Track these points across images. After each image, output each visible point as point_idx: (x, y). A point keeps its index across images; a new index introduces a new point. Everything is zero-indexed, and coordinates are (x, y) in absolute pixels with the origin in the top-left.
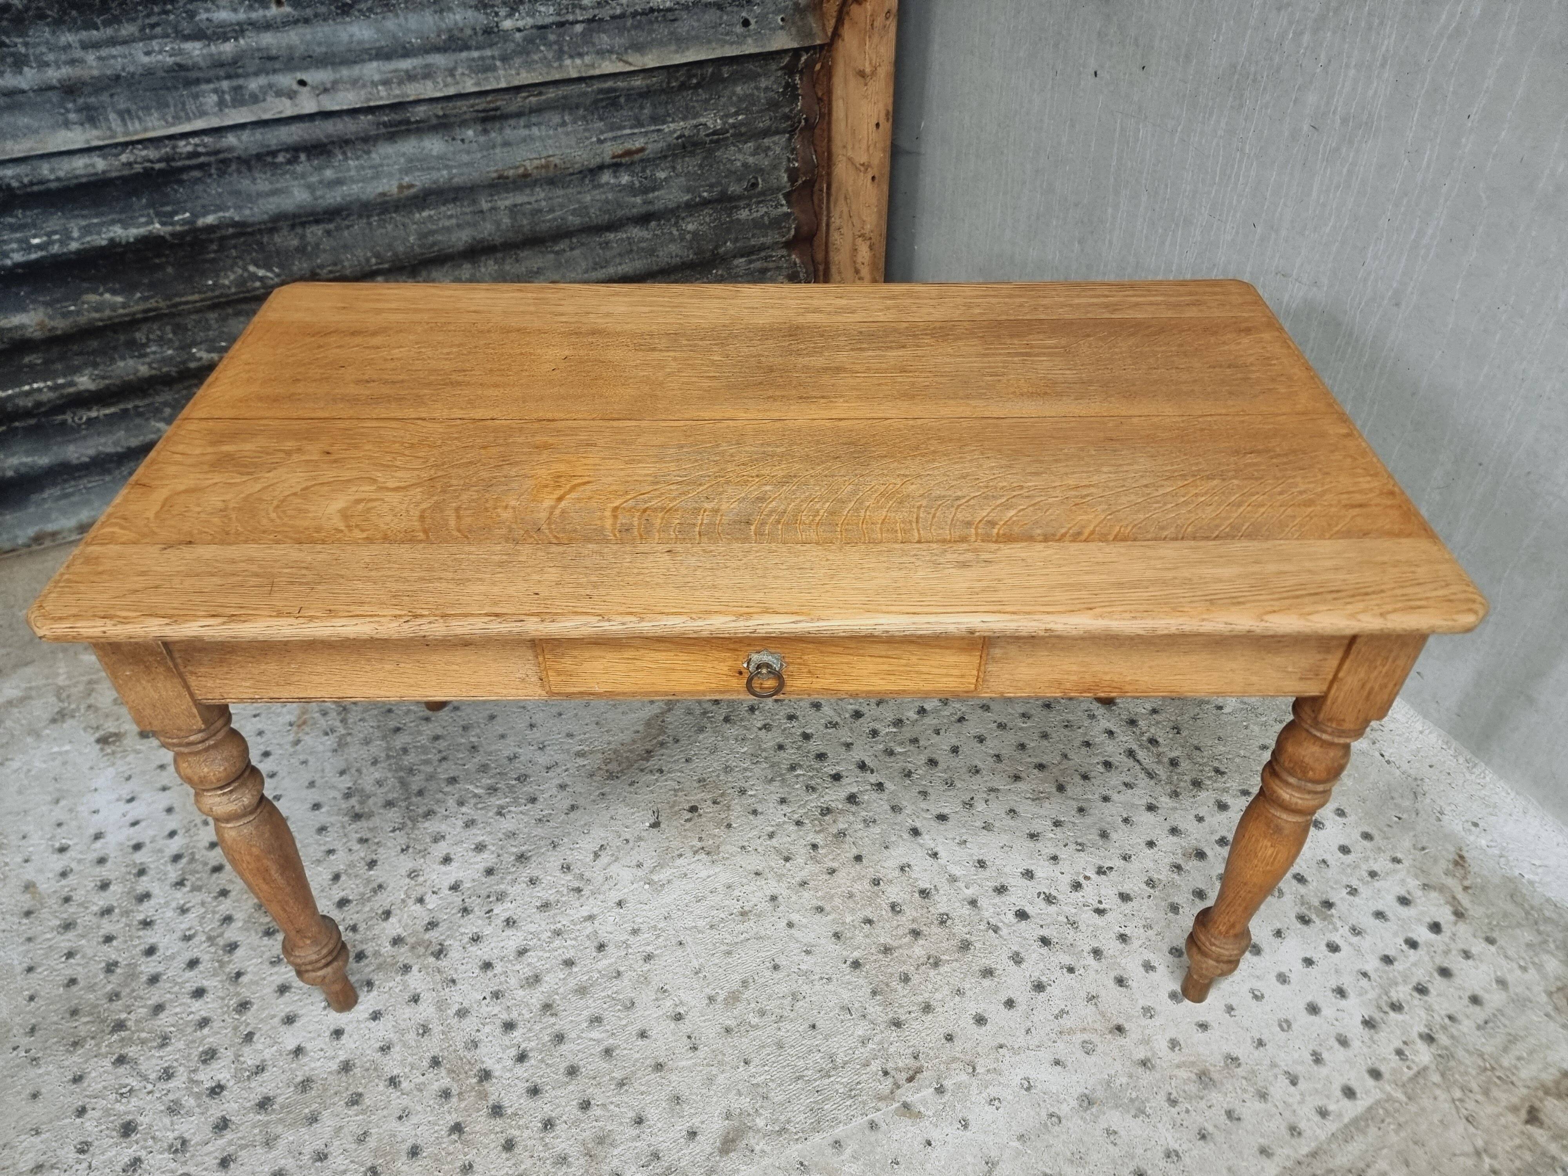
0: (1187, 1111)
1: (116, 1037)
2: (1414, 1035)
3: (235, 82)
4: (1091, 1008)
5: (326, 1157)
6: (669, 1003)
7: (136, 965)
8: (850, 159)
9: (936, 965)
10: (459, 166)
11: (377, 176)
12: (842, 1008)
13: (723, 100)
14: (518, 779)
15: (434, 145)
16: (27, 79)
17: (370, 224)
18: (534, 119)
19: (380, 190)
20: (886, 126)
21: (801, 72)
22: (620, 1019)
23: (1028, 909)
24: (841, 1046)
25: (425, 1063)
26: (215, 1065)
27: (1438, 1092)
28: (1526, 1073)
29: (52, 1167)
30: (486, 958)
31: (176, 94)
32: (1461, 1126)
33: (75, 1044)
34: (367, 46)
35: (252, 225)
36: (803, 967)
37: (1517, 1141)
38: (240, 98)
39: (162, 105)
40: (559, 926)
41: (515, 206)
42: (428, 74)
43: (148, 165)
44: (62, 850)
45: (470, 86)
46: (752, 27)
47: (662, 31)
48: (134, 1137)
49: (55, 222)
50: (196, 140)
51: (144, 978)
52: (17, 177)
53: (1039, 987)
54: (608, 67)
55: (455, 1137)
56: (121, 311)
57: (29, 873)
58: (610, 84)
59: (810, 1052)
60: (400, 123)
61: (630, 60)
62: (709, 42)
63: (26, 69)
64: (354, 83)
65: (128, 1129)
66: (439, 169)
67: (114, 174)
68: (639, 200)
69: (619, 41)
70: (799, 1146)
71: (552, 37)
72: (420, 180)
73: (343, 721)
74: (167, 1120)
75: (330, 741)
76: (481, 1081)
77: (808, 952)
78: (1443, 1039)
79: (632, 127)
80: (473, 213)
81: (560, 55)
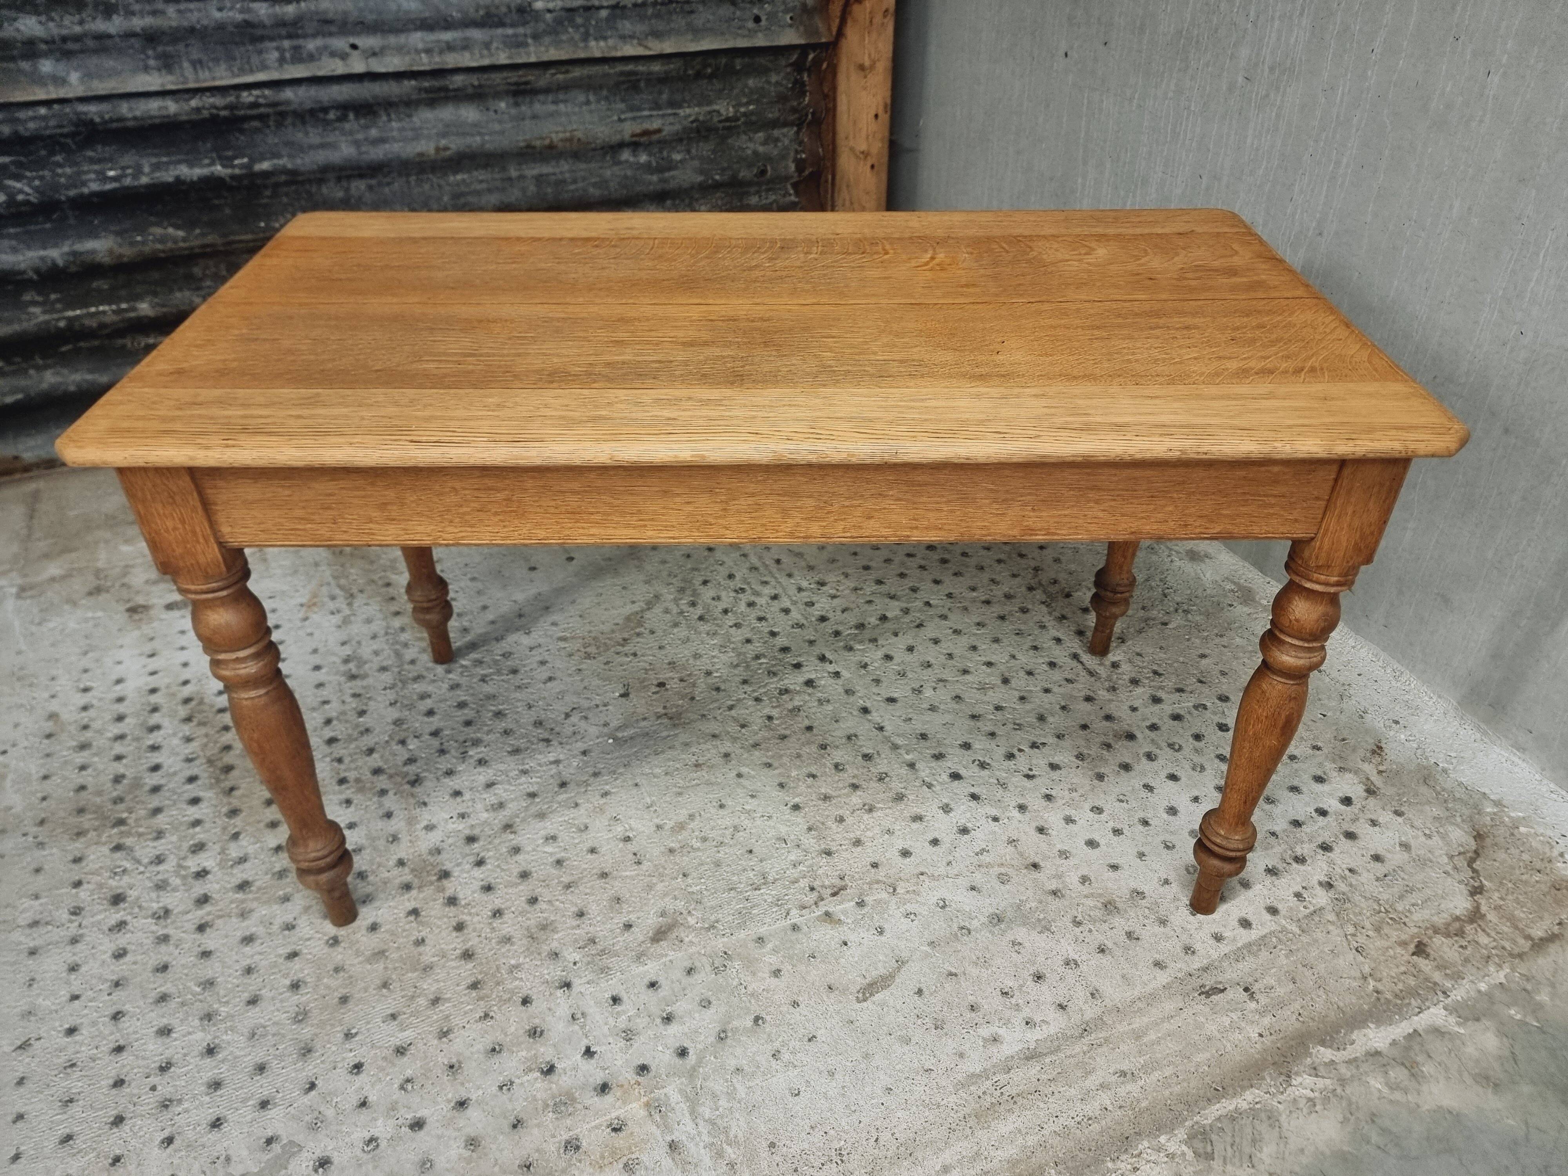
0: (1090, 931)
1: (115, 830)
2: (1314, 882)
3: (296, 42)
4: (1011, 848)
5: (293, 927)
6: (620, 829)
7: (141, 778)
8: (852, 149)
9: (870, 810)
10: (490, 134)
11: (416, 138)
12: (779, 839)
13: (736, 91)
14: (503, 655)
15: (470, 113)
16: (115, 25)
17: (408, 182)
18: (561, 96)
19: (419, 149)
20: (885, 118)
21: (809, 70)
22: (573, 838)
23: (963, 772)
24: (773, 868)
25: (391, 863)
26: (203, 855)
27: (1331, 928)
28: (1418, 916)
29: (47, 923)
30: (457, 787)
31: (242, 49)
32: (1351, 955)
33: (79, 834)
34: (413, 16)
35: (302, 174)
36: (747, 807)
37: (1403, 969)
38: (298, 56)
39: (231, 58)
40: (527, 767)
41: (541, 175)
42: (466, 46)
43: (214, 111)
44: (86, 690)
45: (503, 58)
46: (763, 23)
47: (679, 22)
48: (122, 905)
49: (129, 159)
50: (256, 92)
51: (147, 788)
52: (100, 114)
53: (964, 831)
54: (630, 50)
55: (412, 918)
56: (182, 244)
57: (54, 706)
58: (630, 67)
59: (745, 870)
60: (440, 89)
61: (650, 45)
62: (723, 34)
63: (115, 17)
64: (400, 50)
65: (117, 899)
66: (472, 135)
67: (184, 118)
68: (655, 178)
69: (640, 28)
70: (725, 939)
72: (455, 144)
73: (350, 604)
74: (154, 895)
75: (336, 619)
76: (440, 879)
77: (752, 796)
78: (1341, 886)
79: (651, 109)
80: (503, 180)
81: (586, 37)
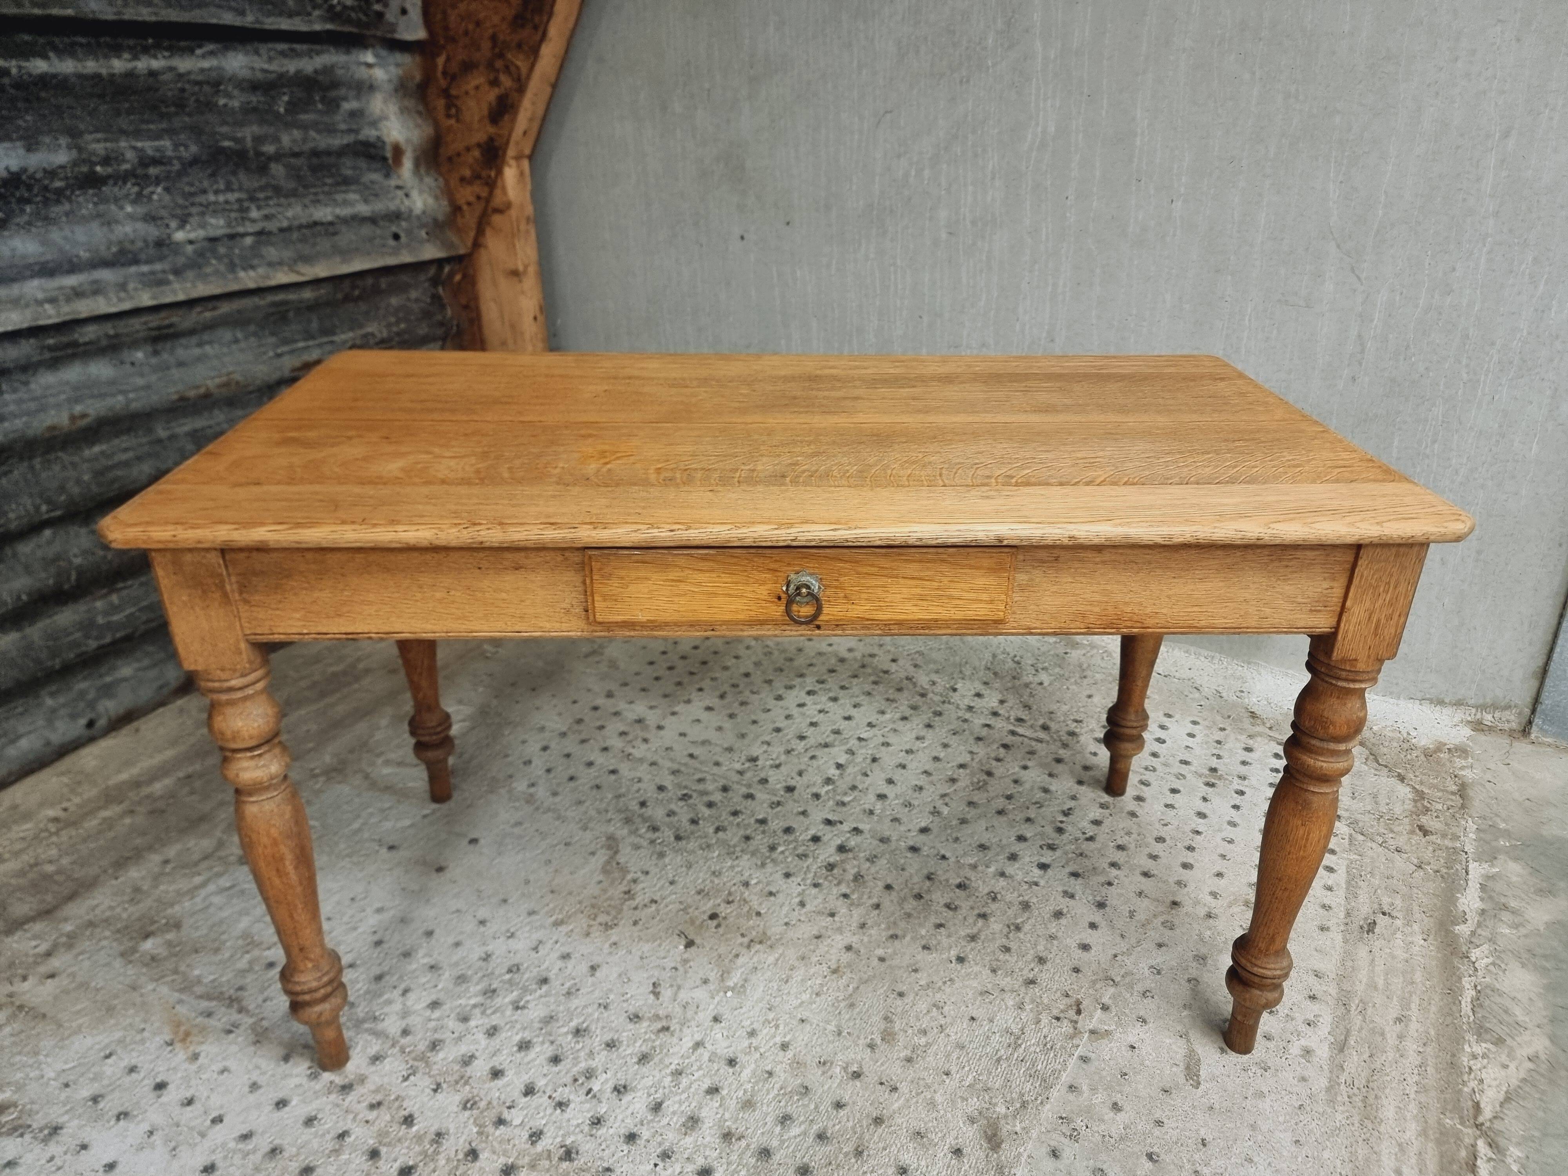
4: (1145, 900)
6: (837, 1069)
10: (135, 390)
11: (43, 409)
12: (981, 994)
13: (382, 312)
14: (510, 972)
15: (102, 370)
17: (32, 468)
18: (206, 337)
19: (49, 422)
20: (541, 319)
21: (445, 283)
22: (807, 1106)
23: (1044, 860)
24: (1007, 1022)
28: (1398, 810)
30: (623, 1131)
32: (1398, 856)
34: (31, 261)
36: (922, 983)
37: (1430, 848)
40: (673, 1067)
41: (196, 431)
42: (97, 289)
45: (146, 299)
46: (403, 239)
47: (325, 244)
53: (1101, 905)
54: (283, 277)
58: (280, 297)
59: (988, 1037)
60: (68, 345)
61: (301, 270)
62: (369, 254)
64: (16, 303)
66: (113, 395)
69: (287, 254)
70: (1048, 1106)
71: (222, 250)
72: (94, 408)
75: (241, 1037)
77: (915, 971)
79: (305, 340)
80: (150, 443)
81: (232, 267)
